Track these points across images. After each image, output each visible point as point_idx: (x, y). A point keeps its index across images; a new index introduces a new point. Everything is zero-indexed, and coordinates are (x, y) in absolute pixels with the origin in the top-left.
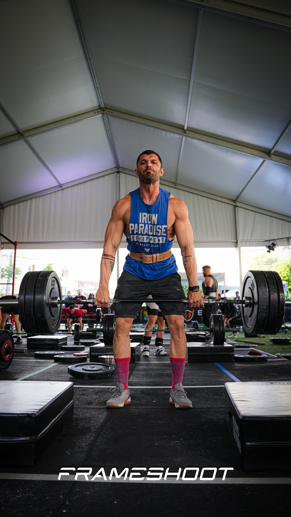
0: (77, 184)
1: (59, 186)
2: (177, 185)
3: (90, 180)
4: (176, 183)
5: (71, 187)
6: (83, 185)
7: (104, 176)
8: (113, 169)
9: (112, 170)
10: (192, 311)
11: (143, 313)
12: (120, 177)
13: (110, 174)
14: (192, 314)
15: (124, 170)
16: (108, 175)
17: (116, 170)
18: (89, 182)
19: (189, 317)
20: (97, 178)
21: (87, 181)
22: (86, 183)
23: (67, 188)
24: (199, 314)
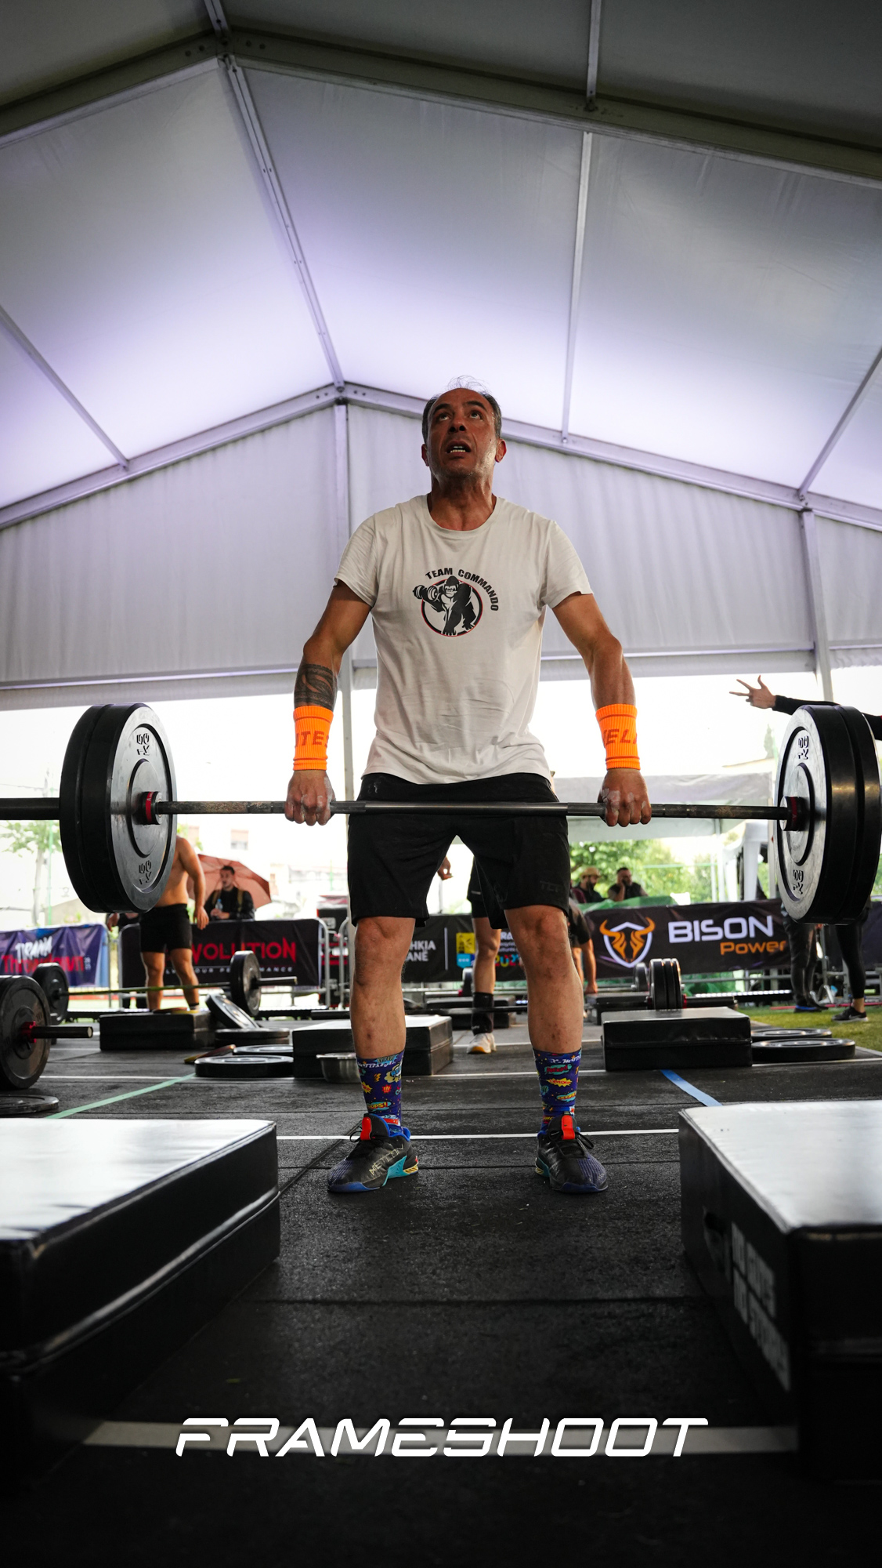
0: (188, 459)
1: (121, 468)
2: (571, 438)
3: (235, 441)
4: (564, 435)
5: (165, 467)
6: (209, 458)
7: (286, 422)
8: (321, 393)
9: (314, 395)
10: (646, 925)
11: (452, 941)
12: (347, 419)
13: (310, 412)
14: (645, 937)
15: (364, 394)
16: (302, 416)
17: (333, 395)
18: (230, 449)
19: (636, 950)
20: (263, 431)
21: (224, 445)
22: (220, 453)
23: (150, 473)
24: (673, 939)
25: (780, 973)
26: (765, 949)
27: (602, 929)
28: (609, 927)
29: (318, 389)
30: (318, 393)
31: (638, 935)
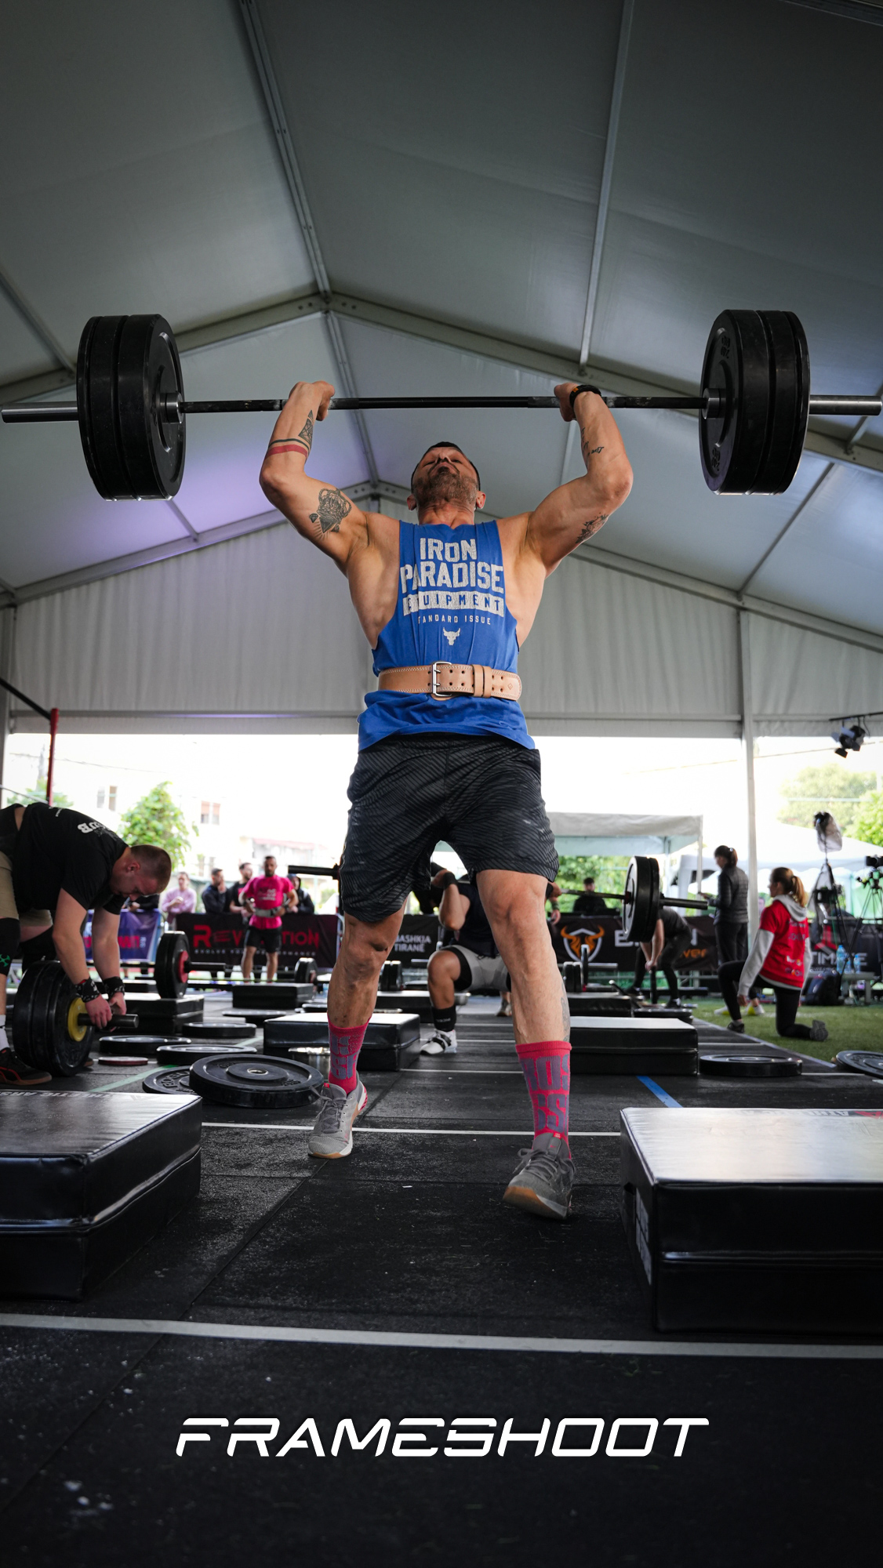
0: (247, 534)
1: (192, 540)
5: (228, 541)
6: (264, 534)
8: (359, 488)
9: (353, 490)
10: (597, 932)
14: (595, 941)
15: (394, 492)
17: (369, 490)
18: (282, 527)
21: (277, 524)
22: (273, 531)
23: (215, 545)
24: (618, 944)
25: (701, 974)
26: (690, 954)
27: (563, 933)
28: (568, 932)
29: (357, 485)
30: (357, 488)
31: (591, 939)
